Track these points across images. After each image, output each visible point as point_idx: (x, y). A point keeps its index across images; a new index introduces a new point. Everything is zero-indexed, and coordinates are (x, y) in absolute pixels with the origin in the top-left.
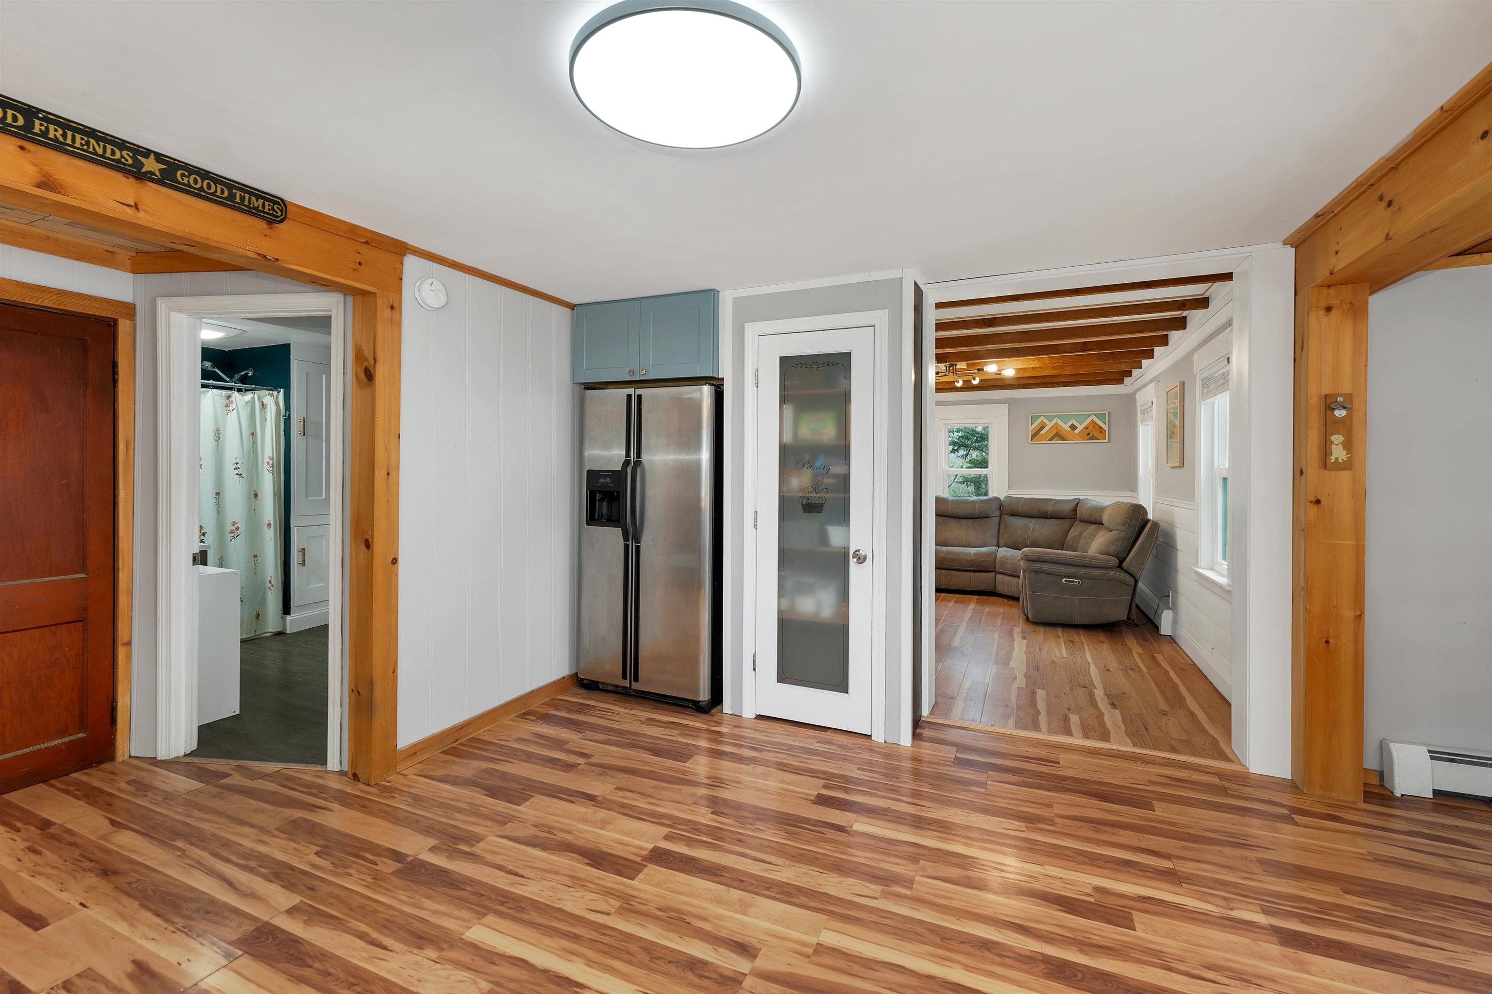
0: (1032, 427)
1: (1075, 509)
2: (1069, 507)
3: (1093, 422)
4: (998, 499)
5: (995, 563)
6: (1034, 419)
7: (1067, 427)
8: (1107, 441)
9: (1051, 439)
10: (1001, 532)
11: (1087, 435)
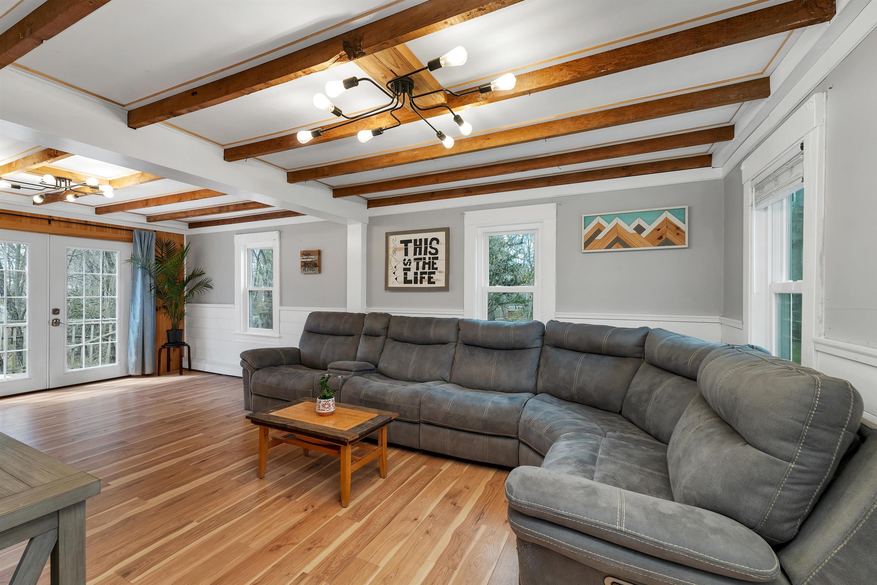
0: (585, 232)
1: (642, 344)
2: (633, 340)
3: (666, 220)
4: (540, 324)
5: (518, 426)
6: (588, 220)
7: (630, 229)
8: (686, 246)
9: (609, 247)
10: (541, 369)
11: (659, 239)
